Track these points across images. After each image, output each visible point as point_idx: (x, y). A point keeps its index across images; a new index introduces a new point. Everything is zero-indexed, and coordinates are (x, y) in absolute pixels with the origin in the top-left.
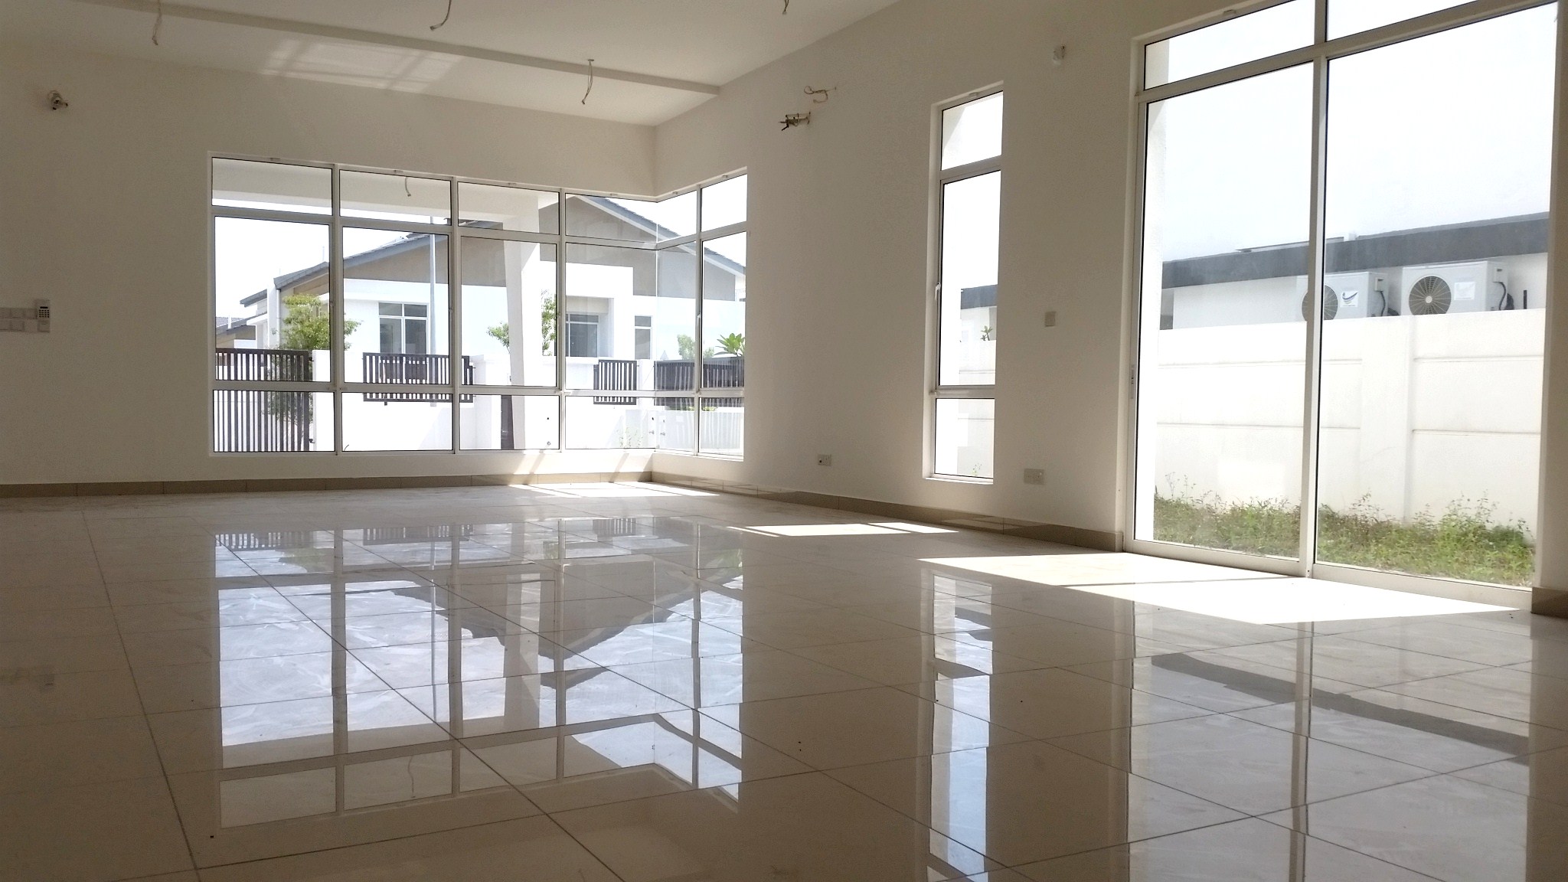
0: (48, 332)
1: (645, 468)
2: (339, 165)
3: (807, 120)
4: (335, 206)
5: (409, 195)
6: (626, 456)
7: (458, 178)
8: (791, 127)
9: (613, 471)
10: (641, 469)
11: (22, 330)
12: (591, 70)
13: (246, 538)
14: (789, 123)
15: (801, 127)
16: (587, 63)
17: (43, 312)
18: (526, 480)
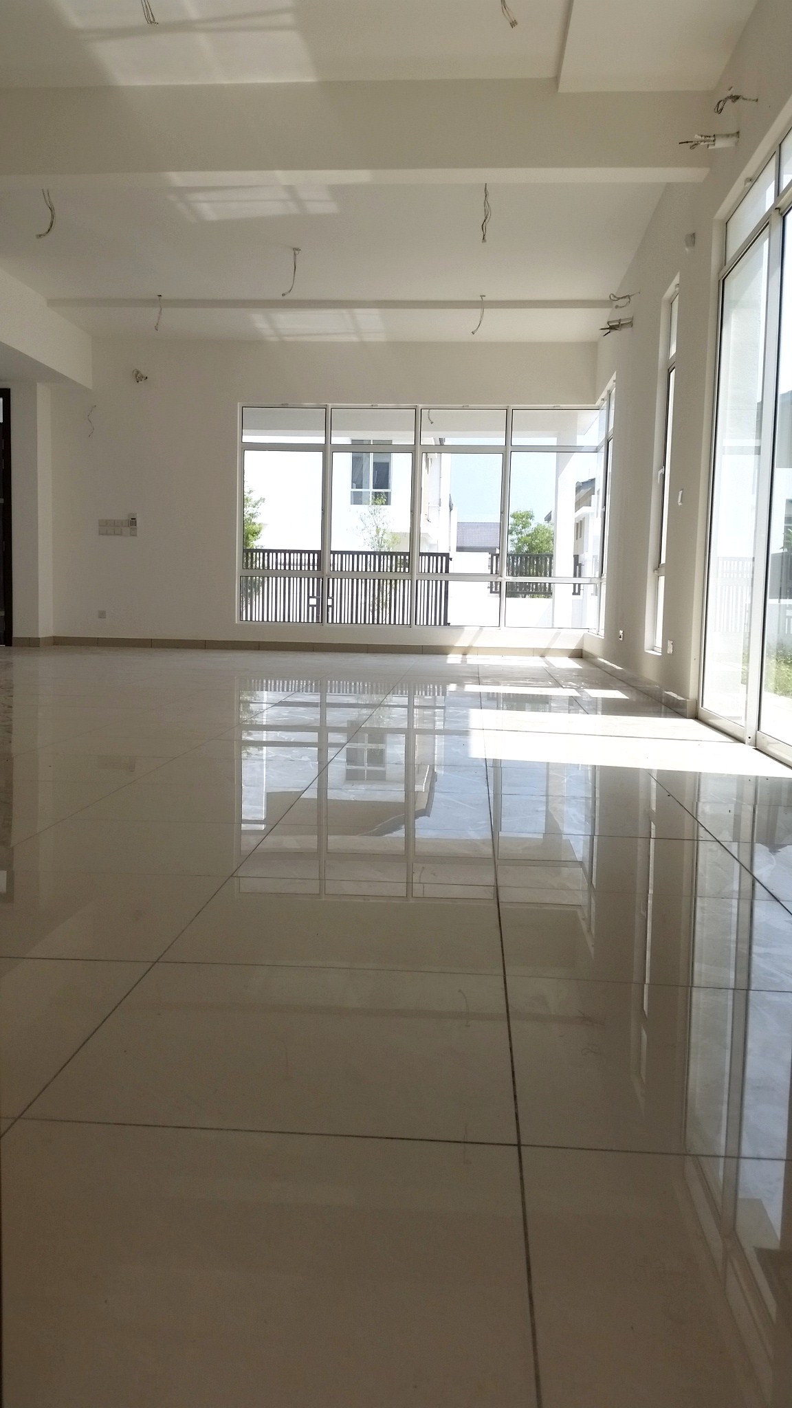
0: (136, 535)
1: (576, 647)
2: (330, 405)
3: (631, 324)
4: (328, 437)
5: (432, 423)
6: (557, 635)
7: (420, 406)
8: (614, 333)
9: (545, 647)
10: (573, 647)
11: (121, 534)
12: (482, 304)
13: (273, 682)
14: (612, 328)
15: (625, 332)
16: (480, 299)
17: (133, 522)
18: (465, 652)
